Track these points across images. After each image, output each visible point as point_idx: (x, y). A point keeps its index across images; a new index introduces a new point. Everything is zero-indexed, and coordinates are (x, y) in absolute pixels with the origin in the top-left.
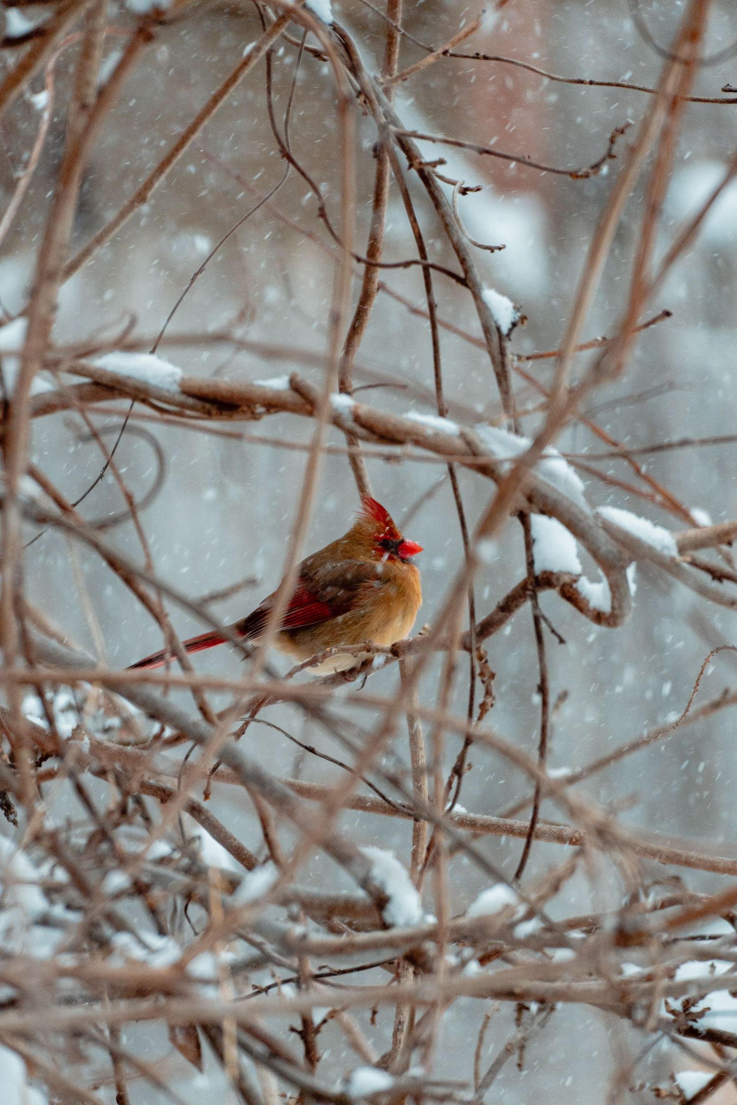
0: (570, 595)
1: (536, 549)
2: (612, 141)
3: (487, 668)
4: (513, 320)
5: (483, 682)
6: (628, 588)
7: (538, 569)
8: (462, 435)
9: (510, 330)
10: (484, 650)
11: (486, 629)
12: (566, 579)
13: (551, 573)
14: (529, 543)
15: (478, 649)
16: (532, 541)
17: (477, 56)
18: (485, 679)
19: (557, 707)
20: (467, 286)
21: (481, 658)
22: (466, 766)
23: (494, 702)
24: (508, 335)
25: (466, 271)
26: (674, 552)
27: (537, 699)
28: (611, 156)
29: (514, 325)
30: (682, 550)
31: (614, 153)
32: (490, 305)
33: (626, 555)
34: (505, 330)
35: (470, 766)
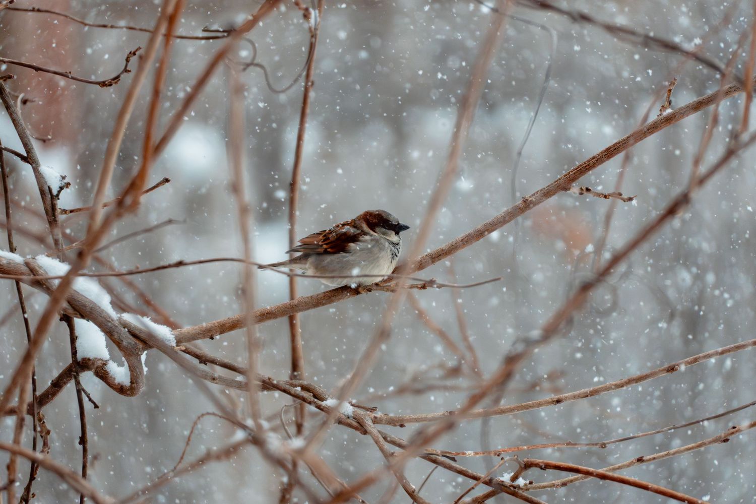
0: (103, 374)
1: (78, 343)
2: (127, 60)
3: (45, 427)
4: (60, 185)
5: (42, 437)
6: (142, 369)
7: (80, 356)
8: (27, 264)
9: (59, 192)
10: (42, 415)
11: (43, 400)
12: (99, 363)
13: (89, 359)
14: (73, 339)
15: (39, 413)
16: (75, 338)
17: (33, 10)
18: (43, 434)
19: (92, 464)
20: (28, 162)
21: (40, 420)
22: (31, 495)
23: (49, 450)
24: (58, 195)
25: (28, 152)
26: (174, 344)
27: (80, 447)
28: (126, 70)
29: (61, 188)
30: (179, 342)
31: (128, 68)
32: (44, 175)
33: (140, 346)
34: (55, 192)
35: (34, 495)
